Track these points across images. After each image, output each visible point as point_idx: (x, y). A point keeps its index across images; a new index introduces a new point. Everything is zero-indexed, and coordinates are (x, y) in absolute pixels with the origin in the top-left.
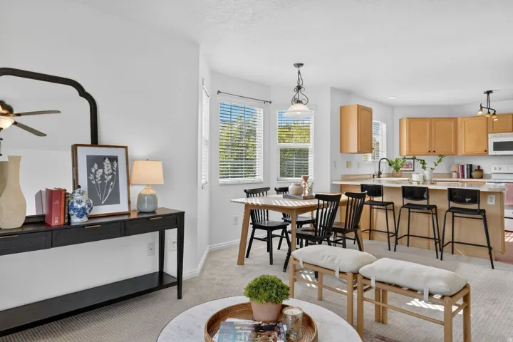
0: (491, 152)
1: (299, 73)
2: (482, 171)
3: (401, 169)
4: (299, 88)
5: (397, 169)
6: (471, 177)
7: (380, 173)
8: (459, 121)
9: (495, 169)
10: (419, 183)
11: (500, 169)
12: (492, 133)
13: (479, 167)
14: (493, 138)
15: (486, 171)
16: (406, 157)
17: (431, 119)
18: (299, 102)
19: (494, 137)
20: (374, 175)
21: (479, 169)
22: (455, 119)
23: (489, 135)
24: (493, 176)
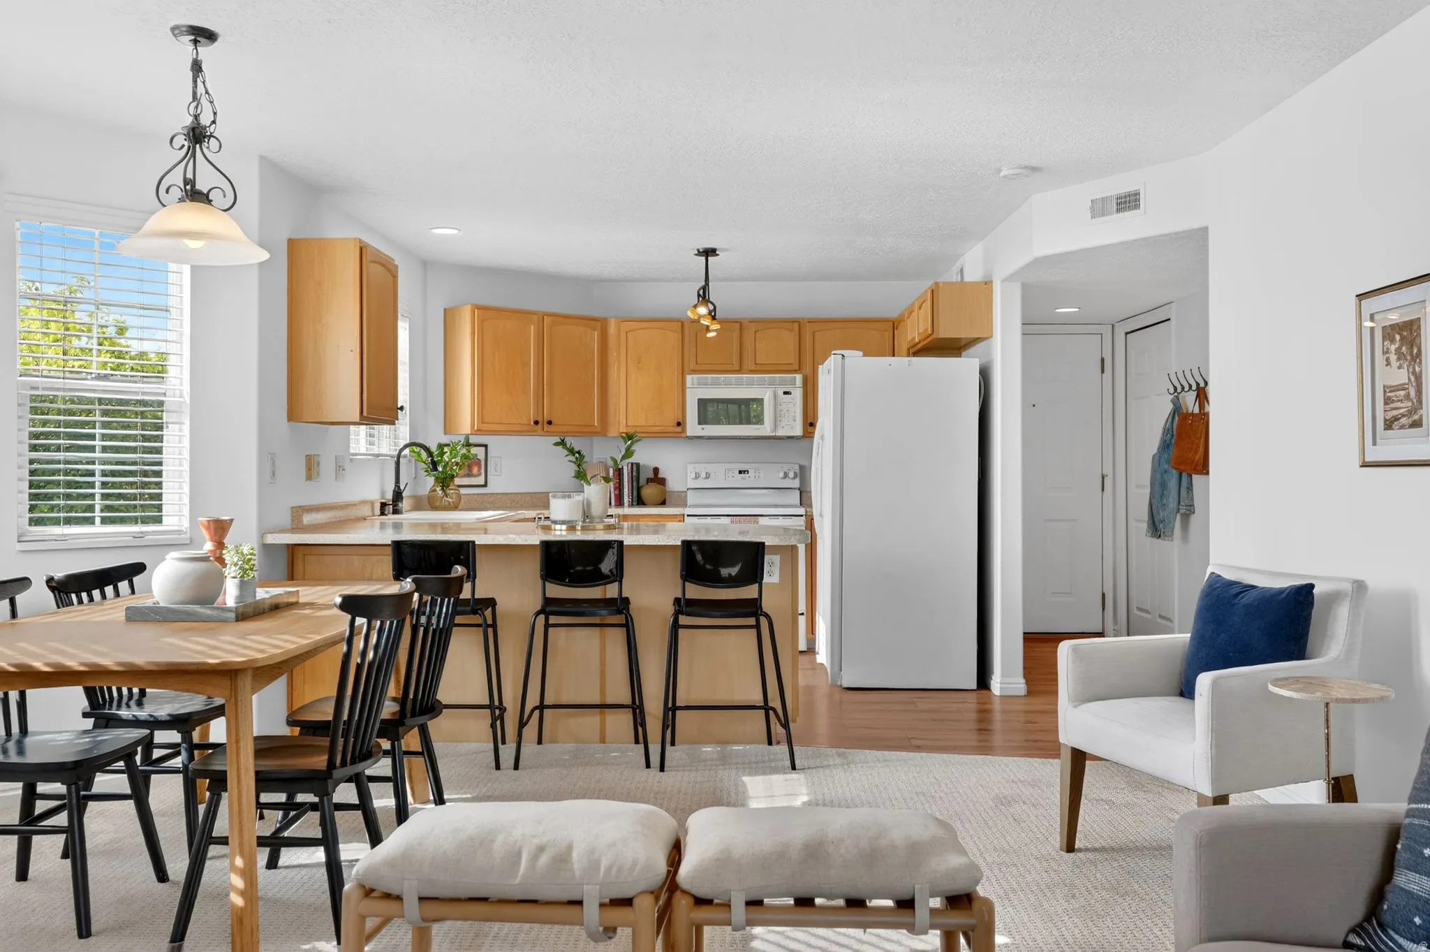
0: (693, 428)
1: (197, 67)
2: (662, 482)
3: (457, 481)
4: (197, 135)
5: (445, 481)
6: (640, 502)
7: (398, 495)
8: (612, 330)
9: (697, 477)
10: (572, 528)
11: (708, 476)
12: (694, 372)
13: (656, 470)
14: (698, 388)
15: (674, 484)
16: (473, 440)
17: (542, 316)
18: (194, 195)
19: (702, 384)
20: (383, 505)
21: (657, 479)
22: (600, 324)
23: (689, 378)
24: (692, 498)
